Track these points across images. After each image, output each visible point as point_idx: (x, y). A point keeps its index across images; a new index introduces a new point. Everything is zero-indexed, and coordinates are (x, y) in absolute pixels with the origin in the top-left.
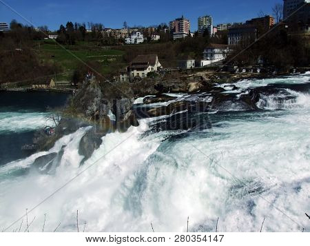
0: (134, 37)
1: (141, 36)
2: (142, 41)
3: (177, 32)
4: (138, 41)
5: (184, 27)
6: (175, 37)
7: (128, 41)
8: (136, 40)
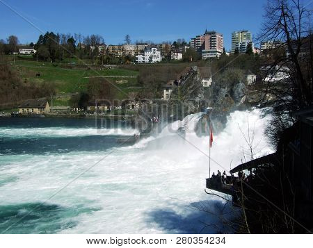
0: (148, 54)
1: (158, 53)
2: (159, 59)
3: (207, 49)
4: (154, 60)
5: (217, 43)
6: (205, 56)
7: (140, 59)
8: (151, 58)
